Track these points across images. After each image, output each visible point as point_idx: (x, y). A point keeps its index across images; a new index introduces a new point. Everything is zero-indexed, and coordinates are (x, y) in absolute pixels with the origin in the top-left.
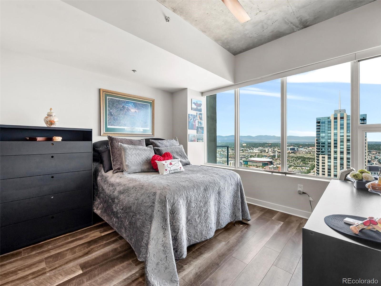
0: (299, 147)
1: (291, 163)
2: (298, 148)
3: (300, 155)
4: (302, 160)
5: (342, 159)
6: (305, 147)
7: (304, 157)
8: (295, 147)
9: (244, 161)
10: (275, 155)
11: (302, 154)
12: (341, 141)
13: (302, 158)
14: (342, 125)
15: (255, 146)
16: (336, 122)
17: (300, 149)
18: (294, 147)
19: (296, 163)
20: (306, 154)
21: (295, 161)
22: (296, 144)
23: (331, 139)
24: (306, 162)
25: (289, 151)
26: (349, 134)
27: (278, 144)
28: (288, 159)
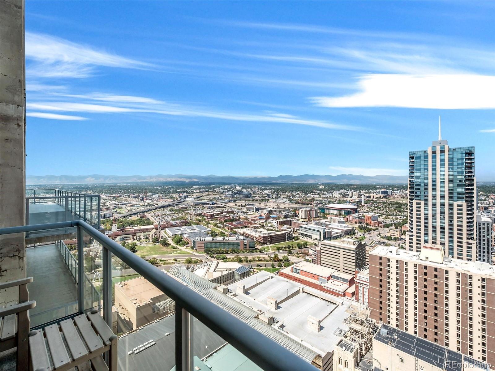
0: (393, 189)
1: (382, 211)
2: (391, 192)
3: (395, 201)
4: (397, 207)
5: (442, 205)
6: (401, 190)
7: (399, 202)
8: (388, 190)
9: (320, 209)
10: (362, 200)
11: (398, 199)
12: (441, 182)
13: (397, 204)
14: (442, 161)
15: (335, 189)
16: (434, 157)
18: (386, 190)
19: (389, 211)
20: (402, 198)
21: (387, 209)
22: (389, 186)
23: (428, 180)
24: (402, 210)
25: (380, 195)
26: (451, 173)
27: (366, 185)
28: (378, 206)
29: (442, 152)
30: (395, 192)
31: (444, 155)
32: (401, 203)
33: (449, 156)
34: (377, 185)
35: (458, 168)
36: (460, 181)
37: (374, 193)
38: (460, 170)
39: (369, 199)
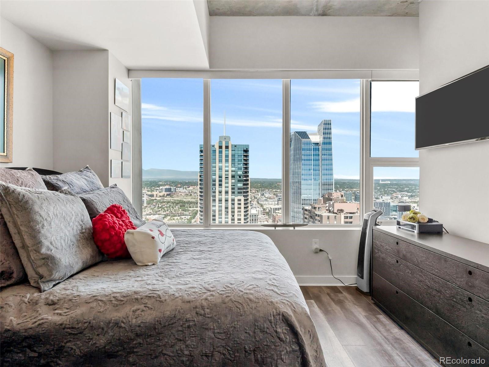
0: (176, 186)
1: (166, 212)
2: (175, 189)
3: (179, 199)
4: (181, 206)
5: (227, 201)
6: (184, 187)
7: (183, 200)
8: (171, 187)
10: (144, 200)
11: (181, 197)
12: (226, 177)
13: (181, 202)
14: (227, 156)
16: (221, 152)
17: (178, 190)
18: (169, 187)
19: (173, 211)
20: (185, 196)
21: (172, 208)
22: (173, 182)
23: (215, 175)
24: (186, 208)
25: (164, 193)
26: (234, 169)
27: (148, 181)
28: (162, 206)
29: (227, 147)
30: (178, 189)
31: (228, 151)
32: (185, 201)
33: (232, 152)
34: (160, 181)
35: (238, 164)
36: (240, 177)
37: (158, 191)
38: (239, 166)
39: (151, 198)
